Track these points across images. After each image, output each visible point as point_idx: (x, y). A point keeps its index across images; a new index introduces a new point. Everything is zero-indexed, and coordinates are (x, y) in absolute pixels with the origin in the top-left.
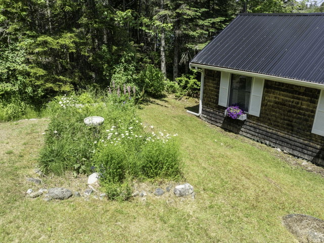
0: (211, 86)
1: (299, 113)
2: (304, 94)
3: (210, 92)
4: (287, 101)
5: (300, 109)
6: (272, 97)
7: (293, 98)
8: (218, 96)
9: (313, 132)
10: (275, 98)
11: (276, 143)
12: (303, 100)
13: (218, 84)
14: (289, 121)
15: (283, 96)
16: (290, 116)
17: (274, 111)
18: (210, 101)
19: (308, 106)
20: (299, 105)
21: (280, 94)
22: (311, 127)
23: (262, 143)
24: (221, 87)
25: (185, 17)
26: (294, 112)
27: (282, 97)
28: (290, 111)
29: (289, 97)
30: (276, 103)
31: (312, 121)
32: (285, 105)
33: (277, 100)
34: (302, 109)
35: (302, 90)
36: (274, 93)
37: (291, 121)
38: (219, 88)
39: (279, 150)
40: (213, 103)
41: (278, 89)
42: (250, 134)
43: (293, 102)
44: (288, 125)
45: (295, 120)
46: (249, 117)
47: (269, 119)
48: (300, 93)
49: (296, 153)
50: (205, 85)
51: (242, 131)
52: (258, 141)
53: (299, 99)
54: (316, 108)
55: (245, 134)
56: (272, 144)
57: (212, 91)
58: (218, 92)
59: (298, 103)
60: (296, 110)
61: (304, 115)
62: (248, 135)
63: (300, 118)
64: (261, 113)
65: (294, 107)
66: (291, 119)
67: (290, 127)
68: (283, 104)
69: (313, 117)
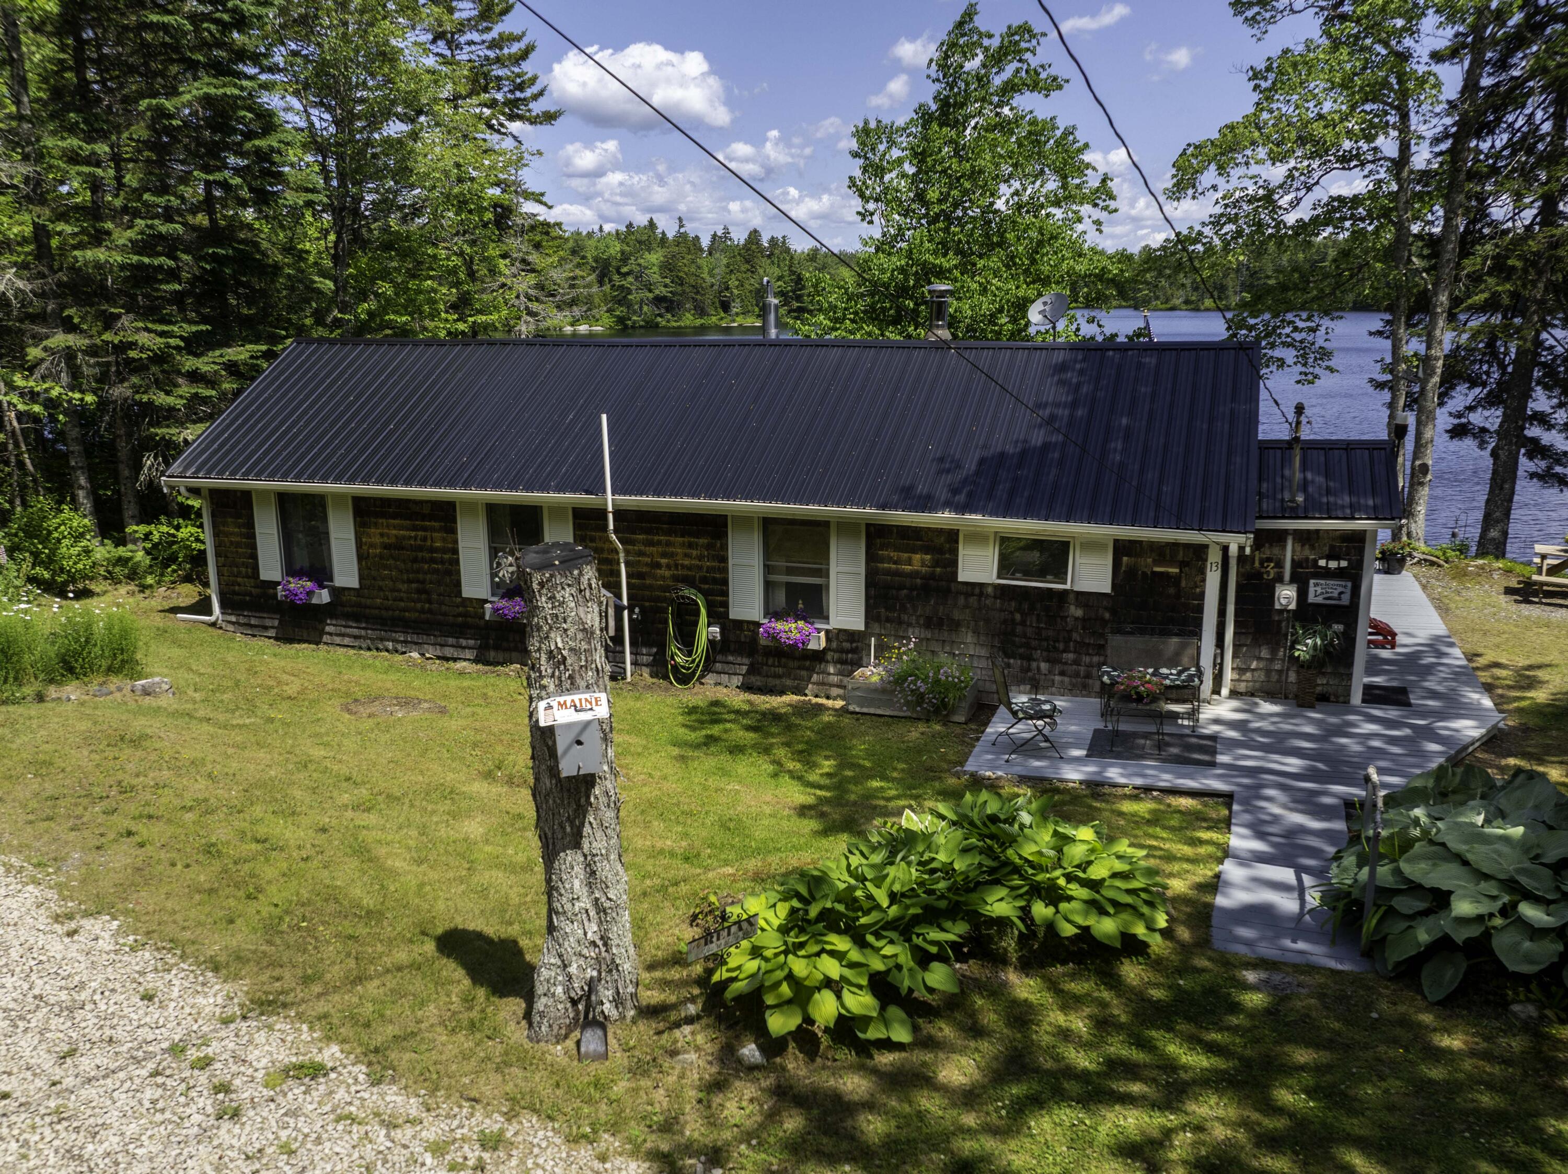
0: (232, 534)
1: (433, 560)
2: (431, 517)
3: (233, 549)
4: (404, 537)
5: (432, 550)
6: (375, 536)
7: (415, 528)
8: (254, 557)
9: (464, 595)
10: (382, 535)
11: (405, 642)
12: (433, 530)
13: (251, 525)
14: (418, 581)
15: (395, 528)
16: (418, 572)
17: (386, 567)
18: (239, 574)
19: (444, 540)
20: (429, 543)
21: (388, 527)
22: (458, 584)
23: (378, 649)
24: (257, 531)
25: (133, 354)
26: (424, 560)
27: (394, 530)
28: (415, 560)
29: (408, 529)
30: (386, 547)
31: (458, 572)
32: (403, 548)
33: (386, 540)
34: (436, 550)
35: (426, 510)
36: (376, 524)
37: (423, 582)
38: (253, 536)
39: (415, 655)
40: (248, 577)
41: (384, 515)
42: (349, 636)
43: (416, 538)
44: (419, 591)
45: (428, 577)
46: (337, 592)
47: (381, 589)
48: (424, 518)
49: (449, 652)
50: (216, 534)
51: (331, 634)
52: (369, 649)
53: (424, 529)
54: (456, 542)
55: (338, 640)
56: (399, 647)
57: (238, 545)
58: (254, 547)
59: (424, 539)
60: (427, 555)
61: (442, 562)
62: (347, 641)
63: (436, 571)
64: (361, 578)
65: (420, 549)
66: (421, 576)
67: (423, 596)
68: (398, 546)
69: (457, 562)
